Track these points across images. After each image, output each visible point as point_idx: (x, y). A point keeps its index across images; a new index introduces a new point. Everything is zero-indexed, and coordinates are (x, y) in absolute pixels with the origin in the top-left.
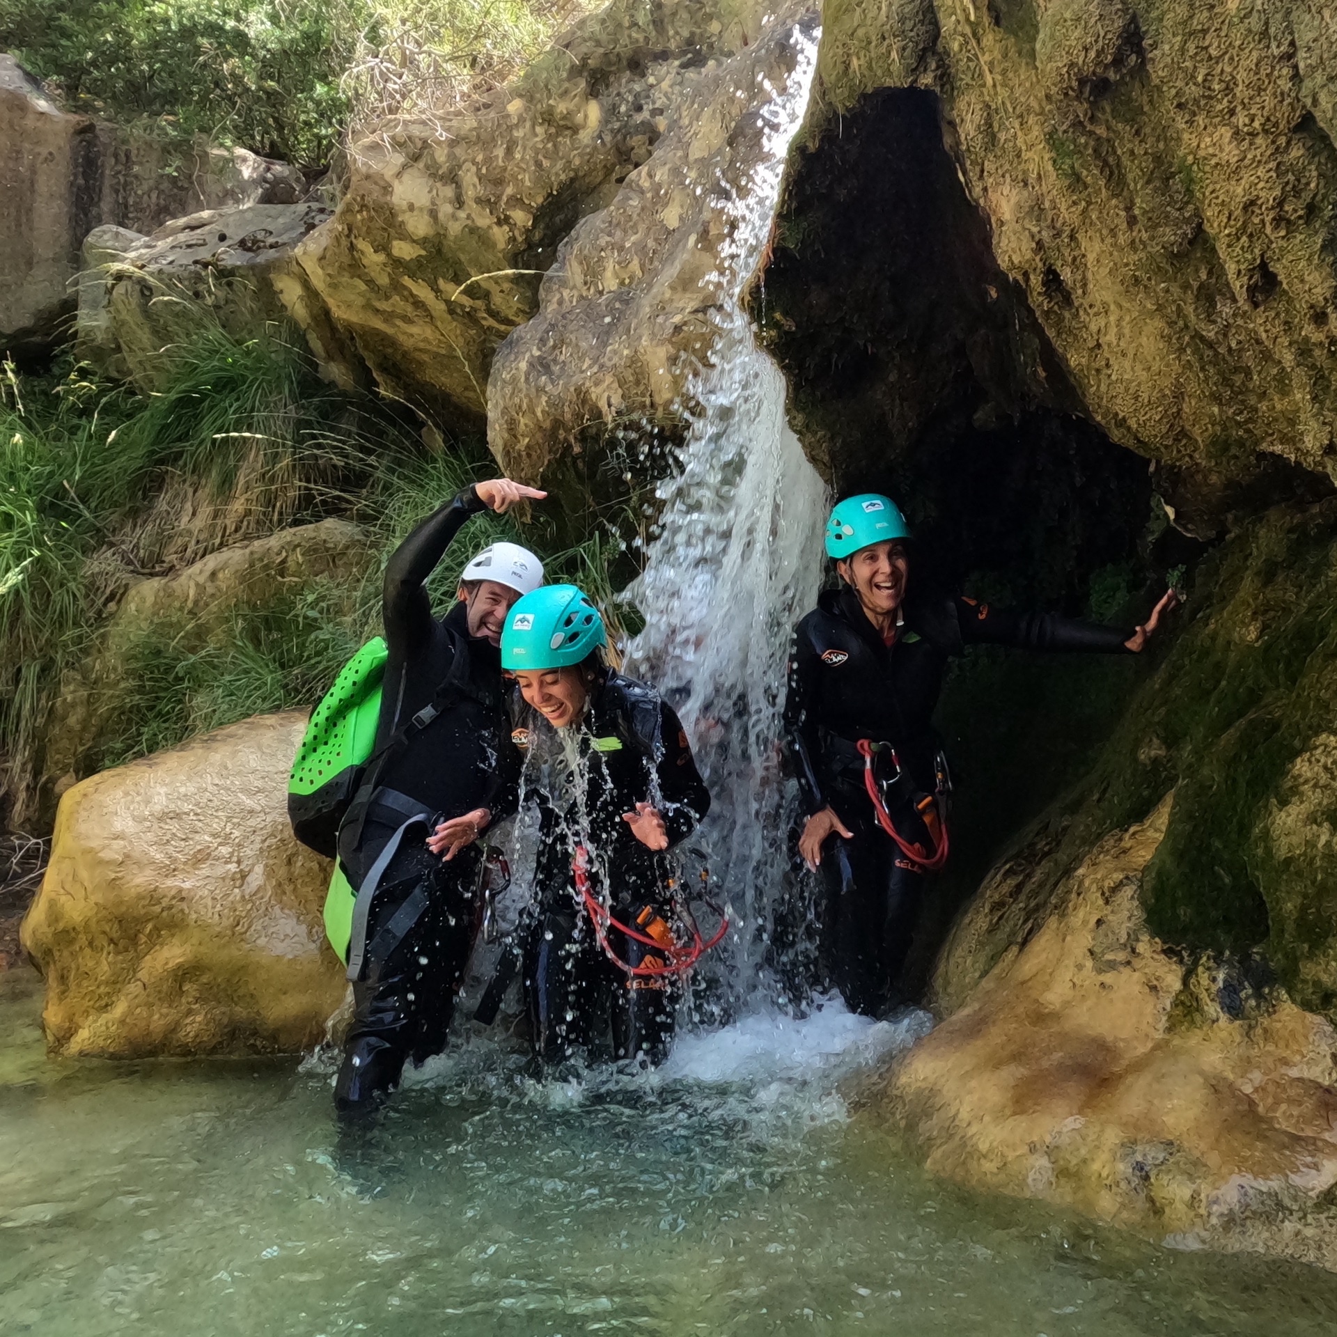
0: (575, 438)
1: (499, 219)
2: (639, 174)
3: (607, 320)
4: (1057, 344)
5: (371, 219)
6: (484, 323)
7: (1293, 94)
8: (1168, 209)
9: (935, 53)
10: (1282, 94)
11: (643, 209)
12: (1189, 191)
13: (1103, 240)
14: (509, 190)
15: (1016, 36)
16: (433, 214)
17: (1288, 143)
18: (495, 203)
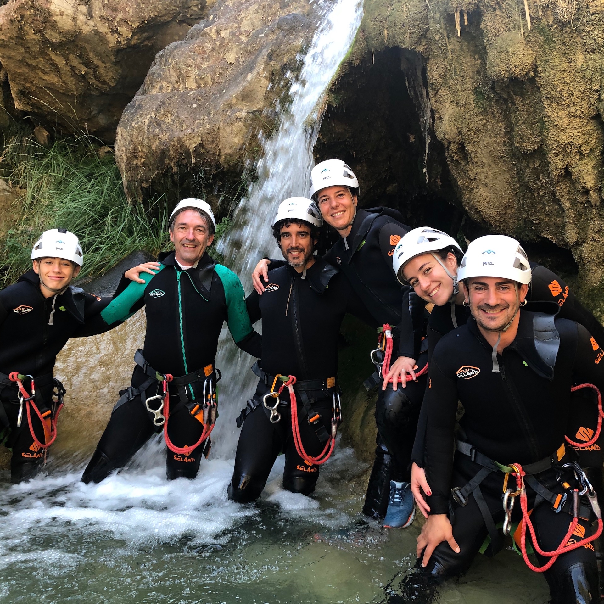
0: (174, 164)
1: (113, 30)
2: (211, 29)
3: (195, 105)
4: (454, 173)
5: (36, 15)
6: (89, 80)
7: (595, 105)
8: (531, 136)
9: (425, 37)
10: (591, 104)
11: (213, 49)
12: (541, 131)
13: (490, 138)
14: (120, 16)
15: (469, 43)
16: (74, 19)
17: (587, 123)
18: (112, 21)
